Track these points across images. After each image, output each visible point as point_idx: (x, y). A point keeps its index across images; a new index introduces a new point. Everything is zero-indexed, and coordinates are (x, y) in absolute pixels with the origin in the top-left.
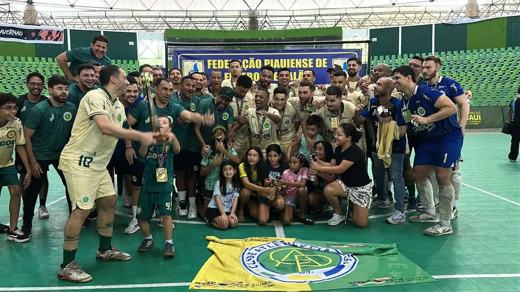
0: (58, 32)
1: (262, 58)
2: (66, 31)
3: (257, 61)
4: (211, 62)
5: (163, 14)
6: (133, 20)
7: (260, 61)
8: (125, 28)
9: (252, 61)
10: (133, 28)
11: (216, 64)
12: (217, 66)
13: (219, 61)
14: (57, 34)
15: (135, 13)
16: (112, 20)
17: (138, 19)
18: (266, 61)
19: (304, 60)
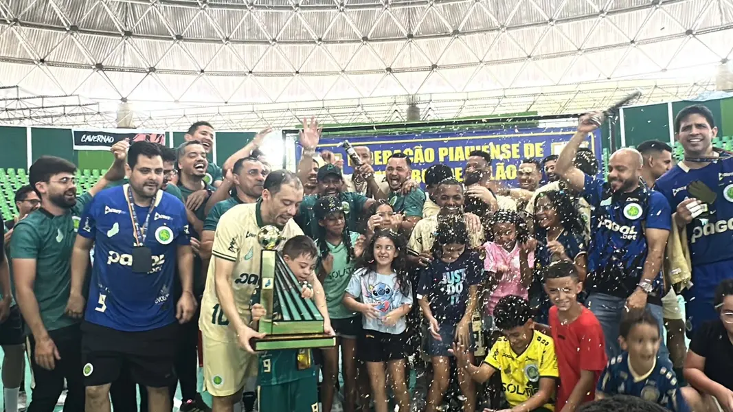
0: (158, 135)
1: (436, 146)
2: (167, 134)
3: (427, 150)
5: (292, 106)
6: (254, 116)
7: (432, 150)
8: (244, 127)
10: (255, 127)
14: (157, 137)
15: (256, 108)
16: (226, 118)
17: (260, 115)
18: (441, 150)
19: (503, 146)
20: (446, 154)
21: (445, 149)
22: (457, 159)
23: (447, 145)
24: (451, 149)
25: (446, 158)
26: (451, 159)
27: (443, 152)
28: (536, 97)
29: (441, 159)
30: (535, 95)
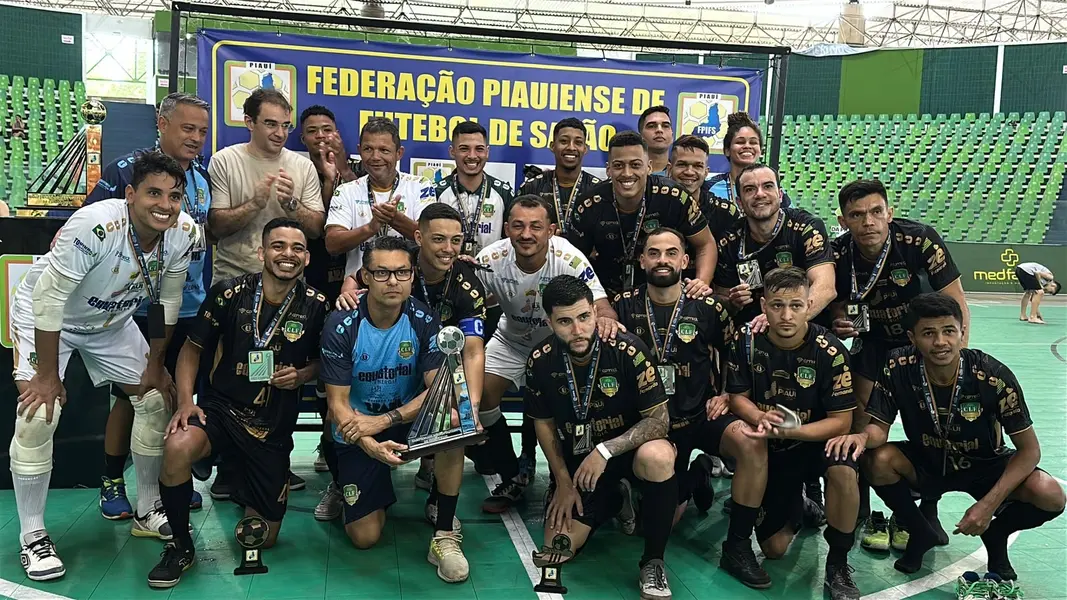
1: (479, 75)
3: (461, 81)
4: (320, 75)
7: (471, 83)
9: (446, 80)
11: (335, 81)
12: (336, 86)
13: (344, 72)
18: (487, 83)
19: (599, 89)
20: (496, 92)
21: (496, 83)
22: (514, 104)
23: (499, 75)
24: (506, 84)
25: (497, 99)
26: (505, 103)
27: (491, 89)
28: (576, 20)
29: (487, 101)
30: (573, 15)
